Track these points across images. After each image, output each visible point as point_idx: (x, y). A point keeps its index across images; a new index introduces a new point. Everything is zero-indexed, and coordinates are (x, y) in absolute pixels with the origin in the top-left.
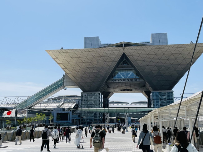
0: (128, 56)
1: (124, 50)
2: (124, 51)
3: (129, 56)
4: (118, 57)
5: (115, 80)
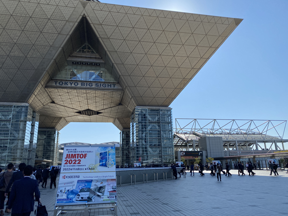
0: (92, 25)
5: (64, 82)
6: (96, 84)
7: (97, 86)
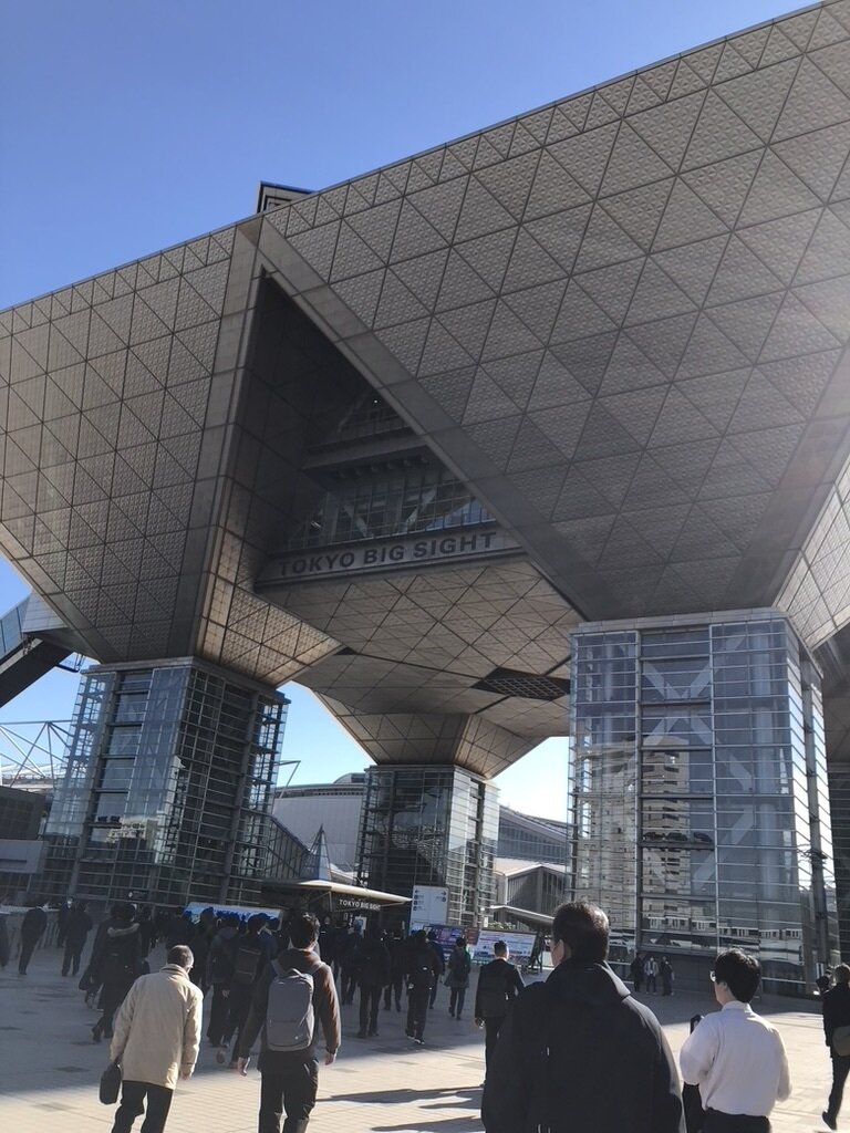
0: (299, 300)
1: (256, 243)
2: (261, 261)
3: (312, 297)
4: (236, 323)
5: (308, 562)
6: (417, 548)
7: (420, 553)
